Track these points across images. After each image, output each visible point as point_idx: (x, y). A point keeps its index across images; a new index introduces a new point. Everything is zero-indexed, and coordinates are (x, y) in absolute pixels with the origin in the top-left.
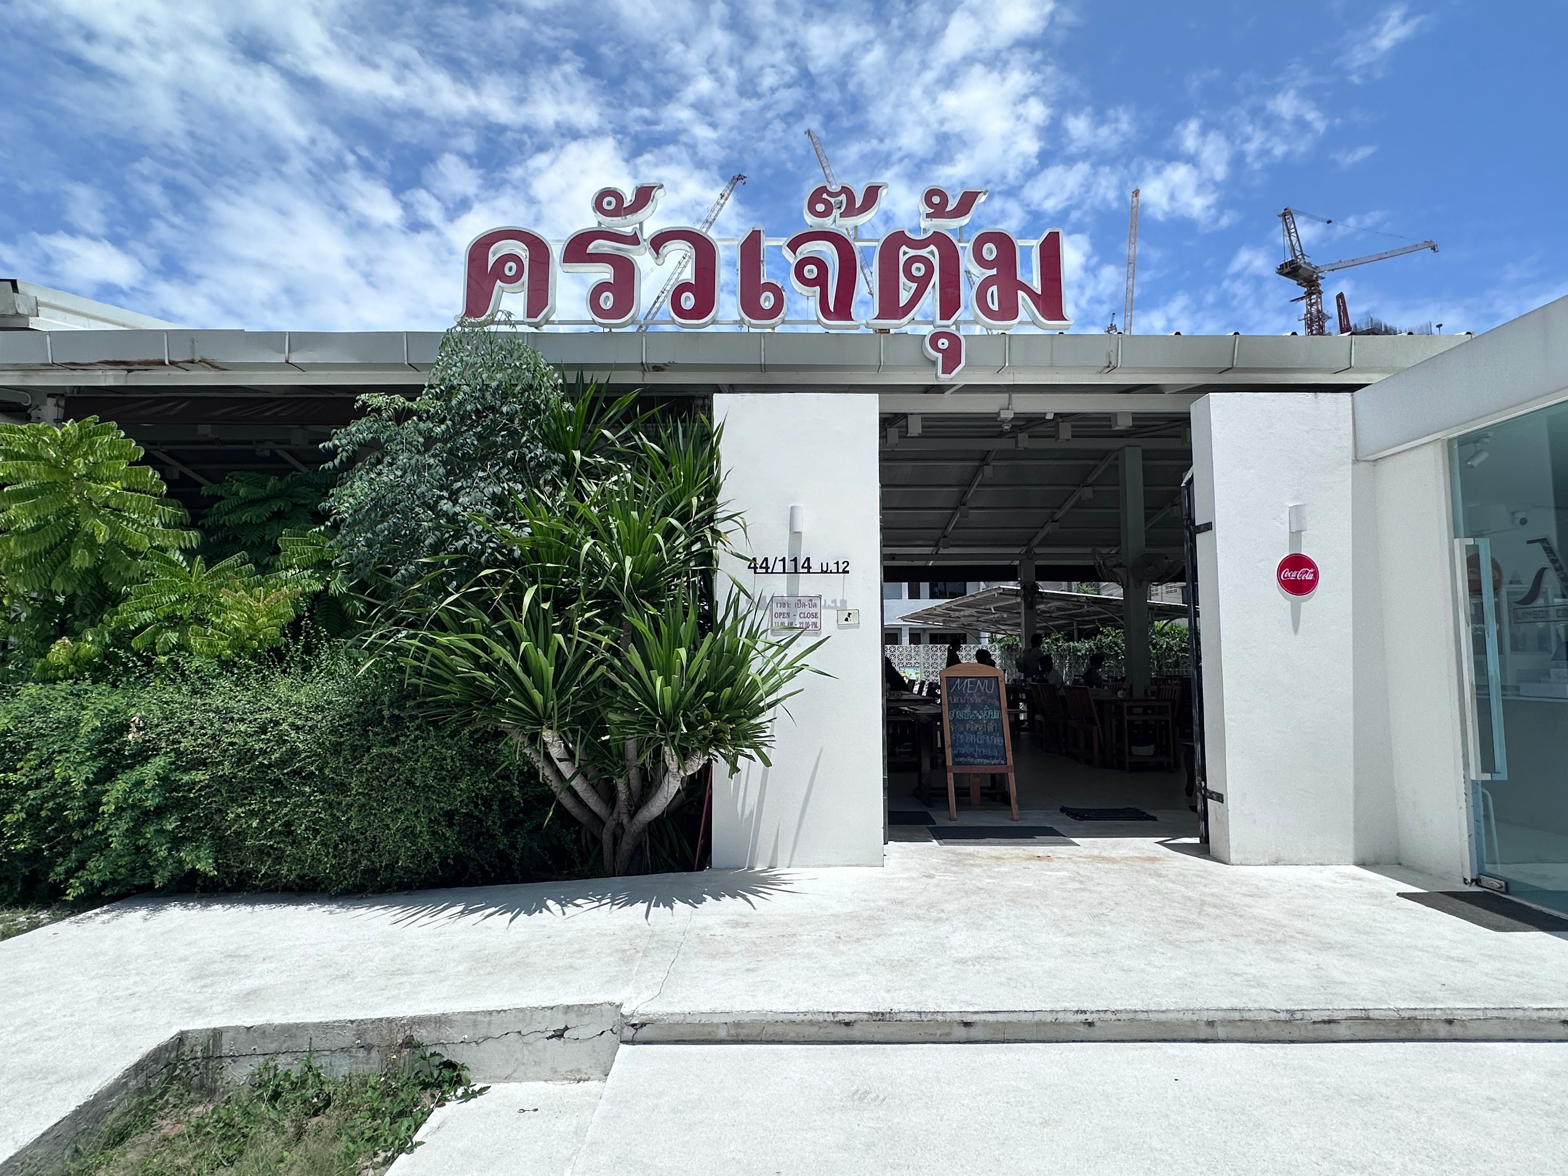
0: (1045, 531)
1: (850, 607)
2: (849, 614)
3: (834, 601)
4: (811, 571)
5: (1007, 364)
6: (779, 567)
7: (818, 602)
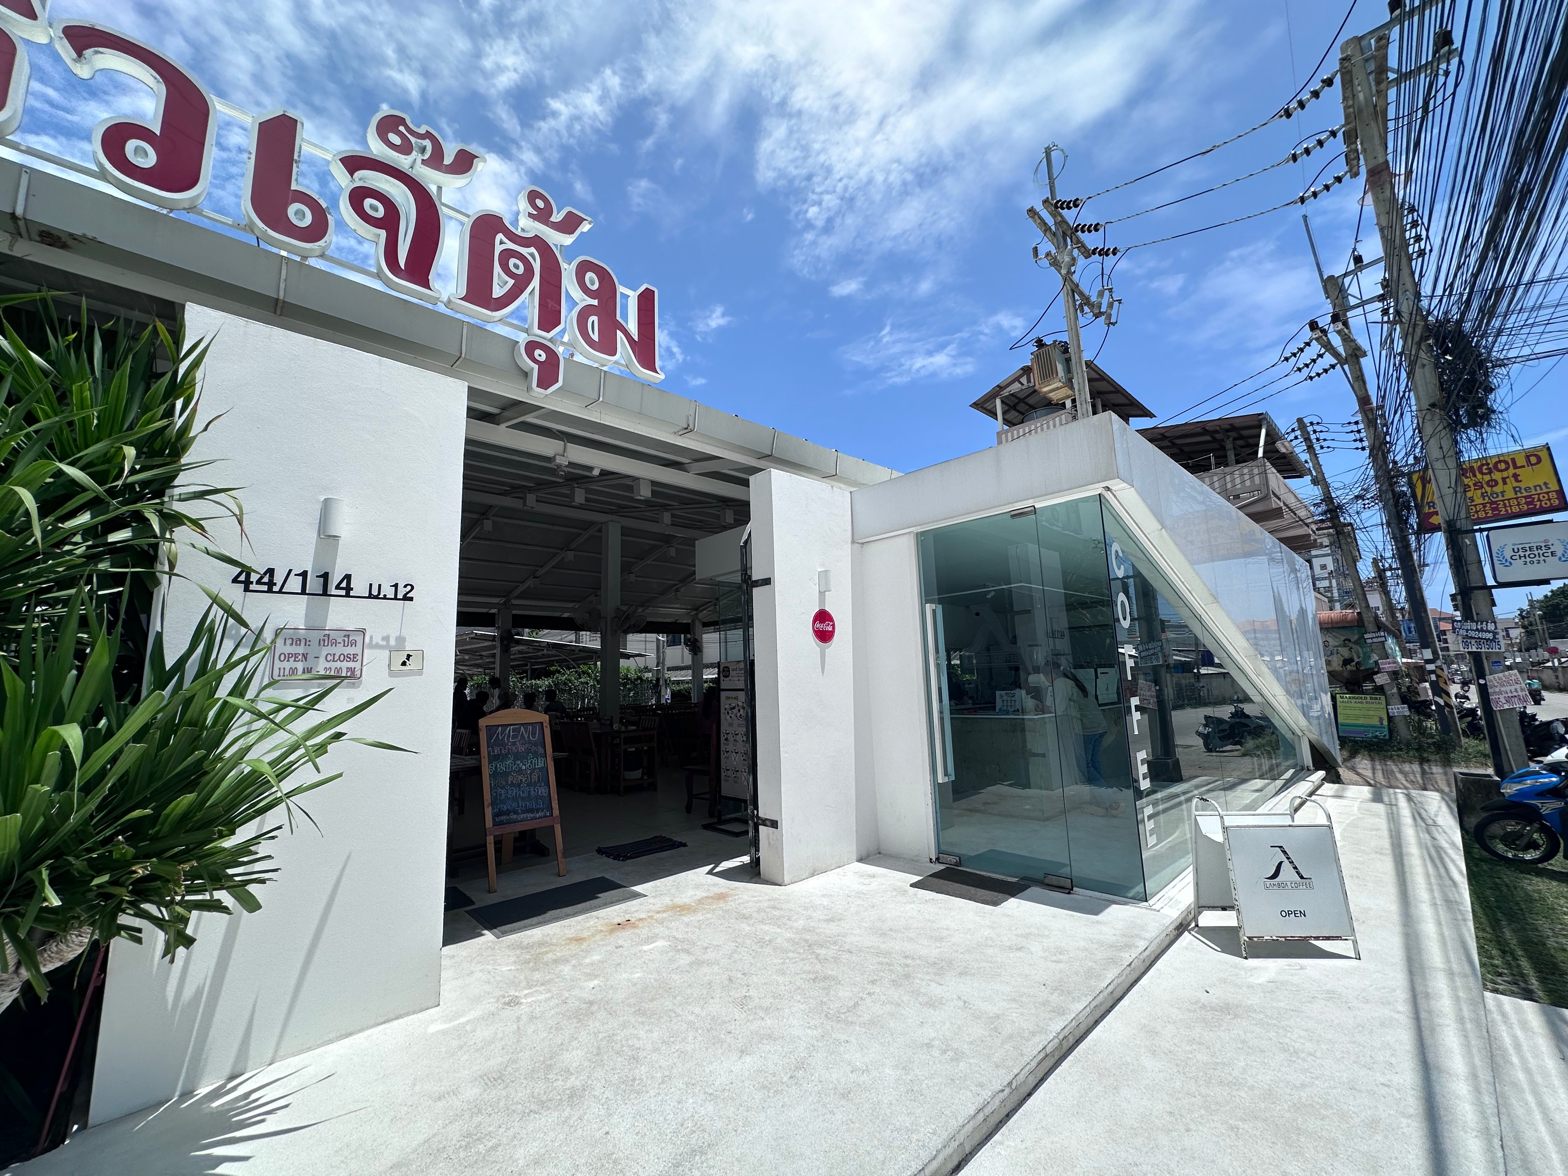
0: (526, 585)
1: (409, 647)
2: (409, 656)
3: (386, 638)
4: (352, 593)
5: (601, 399)
6: (295, 584)
7: (359, 639)
